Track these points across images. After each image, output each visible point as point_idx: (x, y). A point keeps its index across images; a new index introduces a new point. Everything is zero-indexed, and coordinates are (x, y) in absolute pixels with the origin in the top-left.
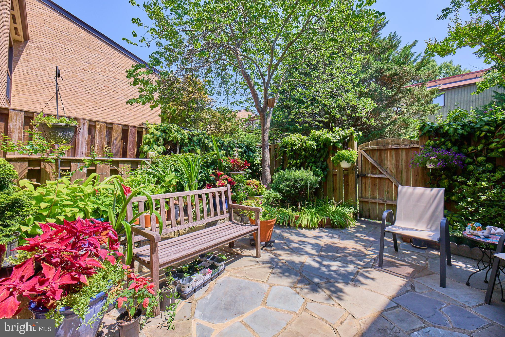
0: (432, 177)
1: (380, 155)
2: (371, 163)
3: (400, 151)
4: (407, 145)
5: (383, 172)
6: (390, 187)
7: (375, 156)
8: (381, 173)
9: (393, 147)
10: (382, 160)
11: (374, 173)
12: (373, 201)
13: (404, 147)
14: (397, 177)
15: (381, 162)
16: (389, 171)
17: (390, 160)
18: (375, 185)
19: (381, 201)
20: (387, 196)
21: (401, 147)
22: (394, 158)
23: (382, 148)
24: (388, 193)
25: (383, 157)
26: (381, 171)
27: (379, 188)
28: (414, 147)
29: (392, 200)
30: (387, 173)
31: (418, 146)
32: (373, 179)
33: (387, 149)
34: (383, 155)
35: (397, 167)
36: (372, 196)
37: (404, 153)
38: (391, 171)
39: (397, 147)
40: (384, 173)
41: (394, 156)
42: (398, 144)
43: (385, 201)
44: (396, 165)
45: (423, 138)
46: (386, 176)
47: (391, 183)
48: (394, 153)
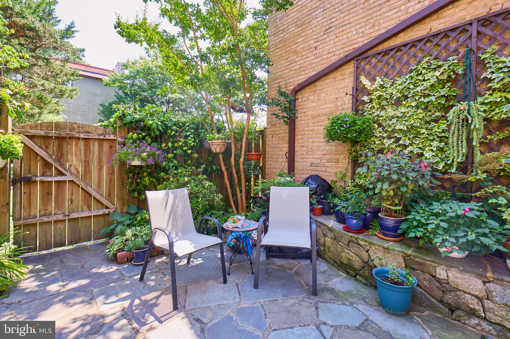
0: (131, 174)
1: (60, 147)
2: (42, 158)
3: (91, 143)
4: (101, 135)
5: (64, 172)
6: (74, 193)
7: (51, 147)
8: (61, 174)
9: (82, 136)
10: (62, 154)
11: (48, 174)
12: (46, 219)
13: (97, 137)
14: (85, 178)
15: (60, 158)
16: (73, 170)
17: (76, 154)
18: (50, 194)
19: (61, 217)
20: (70, 207)
21: (94, 137)
22: (83, 152)
23: (63, 135)
24: (72, 202)
25: (64, 150)
26: (62, 170)
27: (57, 197)
28: (110, 138)
29: (78, 211)
30: (71, 174)
31: (115, 138)
32: (46, 184)
33: (71, 138)
34: (65, 146)
35: (87, 164)
36: (42, 213)
37: (96, 145)
38: (77, 170)
39: (88, 136)
40: (67, 174)
41: (82, 148)
42: (88, 132)
43: (68, 216)
44: (85, 161)
45: (122, 129)
46: (68, 178)
47: (76, 187)
48: (81, 143)
